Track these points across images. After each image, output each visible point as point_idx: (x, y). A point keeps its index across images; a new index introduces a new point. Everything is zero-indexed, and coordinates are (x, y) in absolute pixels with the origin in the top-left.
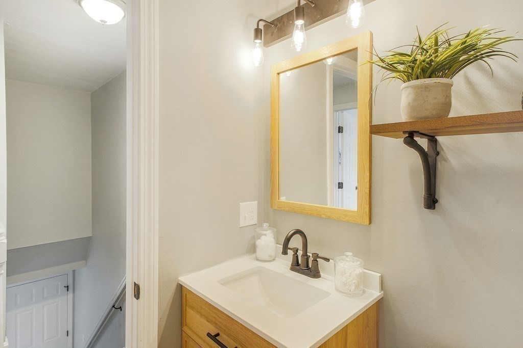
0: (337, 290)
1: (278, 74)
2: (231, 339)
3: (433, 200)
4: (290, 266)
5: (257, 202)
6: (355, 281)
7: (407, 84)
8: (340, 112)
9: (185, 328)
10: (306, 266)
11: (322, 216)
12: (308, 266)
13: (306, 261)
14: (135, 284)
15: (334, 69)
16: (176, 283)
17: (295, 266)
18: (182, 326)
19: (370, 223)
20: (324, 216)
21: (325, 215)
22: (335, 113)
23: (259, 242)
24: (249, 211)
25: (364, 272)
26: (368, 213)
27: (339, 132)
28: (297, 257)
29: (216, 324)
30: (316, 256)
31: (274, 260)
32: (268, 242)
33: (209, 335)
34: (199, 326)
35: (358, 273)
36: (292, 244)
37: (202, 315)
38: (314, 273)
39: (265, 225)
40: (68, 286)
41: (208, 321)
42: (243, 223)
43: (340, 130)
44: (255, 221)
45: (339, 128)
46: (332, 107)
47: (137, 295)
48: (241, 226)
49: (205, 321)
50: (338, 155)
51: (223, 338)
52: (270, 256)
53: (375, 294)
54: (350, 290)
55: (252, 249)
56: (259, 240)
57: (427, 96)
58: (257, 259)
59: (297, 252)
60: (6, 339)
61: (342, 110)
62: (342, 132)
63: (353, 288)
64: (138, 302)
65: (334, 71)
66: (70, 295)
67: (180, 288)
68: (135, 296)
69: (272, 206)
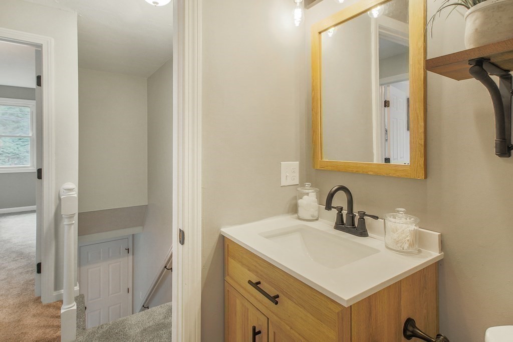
0: (388, 248)
1: (320, 33)
2: (273, 287)
3: (508, 147)
4: (334, 225)
5: (298, 162)
6: (408, 238)
7: (472, 9)
8: (386, 86)
9: (227, 278)
10: (351, 224)
11: (369, 173)
12: (353, 225)
13: (351, 220)
14: (180, 230)
15: (379, 32)
16: (218, 234)
17: (340, 225)
18: (224, 276)
19: (426, 177)
20: (371, 173)
21: (372, 171)
22: (380, 87)
23: (300, 201)
24: (290, 171)
25: (420, 231)
26: (423, 166)
27: (385, 106)
28: (342, 215)
29: (257, 272)
30: (363, 215)
31: (317, 220)
32: (310, 201)
33: (250, 282)
34: (241, 274)
35: (413, 229)
36: (335, 202)
37: (243, 264)
38: (360, 230)
39: (308, 184)
40: (128, 249)
41: (249, 270)
42: (284, 182)
43: (386, 104)
44: (297, 182)
45: (385, 102)
46: (378, 81)
47: (182, 241)
48: (282, 185)
49: (247, 270)
50: (384, 132)
51: (265, 286)
52: (313, 216)
53: (433, 254)
54: (403, 249)
55: (294, 209)
56: (300, 200)
57: (500, 17)
58: (299, 219)
59: (342, 210)
60: (78, 284)
61: (388, 84)
62: (389, 106)
63: (406, 246)
64: (183, 248)
65: (379, 35)
66: (131, 257)
67: (223, 240)
68: (180, 242)
69: (314, 167)
